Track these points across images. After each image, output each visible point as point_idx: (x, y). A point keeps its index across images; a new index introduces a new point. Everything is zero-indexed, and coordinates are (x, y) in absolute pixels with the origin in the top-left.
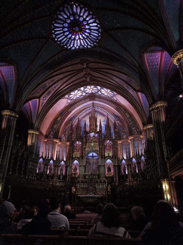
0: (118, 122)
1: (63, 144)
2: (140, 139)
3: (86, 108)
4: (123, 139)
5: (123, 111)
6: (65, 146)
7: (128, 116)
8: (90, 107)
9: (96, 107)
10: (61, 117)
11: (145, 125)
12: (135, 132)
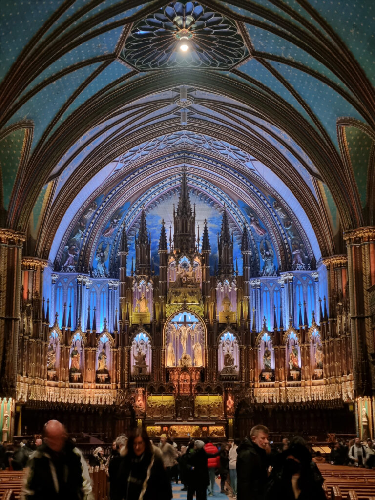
0: (252, 225)
1: (99, 285)
2: (310, 282)
3: (161, 180)
4: (264, 274)
5: (269, 201)
6: (104, 289)
7: (282, 217)
8: (174, 176)
9: (190, 177)
10: (94, 211)
11: (328, 256)
12: (300, 263)
